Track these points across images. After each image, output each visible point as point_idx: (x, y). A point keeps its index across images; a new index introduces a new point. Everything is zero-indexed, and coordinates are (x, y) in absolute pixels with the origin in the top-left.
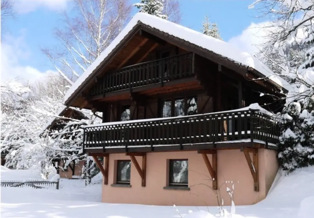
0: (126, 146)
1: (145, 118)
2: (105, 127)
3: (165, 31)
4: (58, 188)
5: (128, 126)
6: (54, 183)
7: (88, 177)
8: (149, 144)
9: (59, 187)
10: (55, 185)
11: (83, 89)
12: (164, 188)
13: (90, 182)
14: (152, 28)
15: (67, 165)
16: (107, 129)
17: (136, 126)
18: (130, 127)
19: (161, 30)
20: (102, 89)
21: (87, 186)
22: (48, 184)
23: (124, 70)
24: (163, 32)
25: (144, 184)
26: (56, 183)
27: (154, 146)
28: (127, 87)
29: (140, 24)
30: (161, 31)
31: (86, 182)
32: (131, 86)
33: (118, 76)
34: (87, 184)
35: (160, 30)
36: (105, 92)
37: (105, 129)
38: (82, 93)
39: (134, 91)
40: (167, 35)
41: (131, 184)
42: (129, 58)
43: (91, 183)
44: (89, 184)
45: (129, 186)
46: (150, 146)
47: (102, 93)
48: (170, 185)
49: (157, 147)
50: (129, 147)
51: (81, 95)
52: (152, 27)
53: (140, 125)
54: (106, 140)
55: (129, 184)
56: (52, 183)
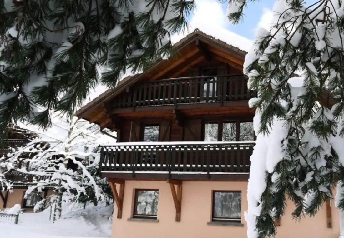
0: (170, 172)
1: (183, 140)
2: (137, 147)
3: (235, 45)
4: (16, 223)
5: (174, 149)
6: (12, 215)
7: (59, 209)
8: (205, 171)
9: (18, 222)
10: (14, 218)
11: (107, 98)
12: (209, 224)
13: (60, 216)
14: (216, 40)
15: (29, 193)
16: (140, 150)
17: (186, 148)
18: (177, 149)
19: (229, 43)
20: (132, 101)
21: (55, 221)
22: (4, 216)
23: (162, 82)
24: (231, 45)
25: (178, 219)
26: (15, 216)
27: (211, 173)
28: (172, 102)
29: (197, 33)
30: (228, 45)
31: (55, 216)
32: (177, 102)
33: (158, 87)
34: (56, 218)
35: (227, 43)
36: (137, 105)
37: (138, 149)
38: (104, 102)
39: (179, 108)
40: (236, 50)
41: (158, 218)
42: (169, 69)
43: (61, 218)
44: (59, 218)
45: (156, 221)
46: (206, 173)
47: (131, 106)
48: (213, 221)
49: (216, 174)
50: (172, 173)
51: (103, 105)
52: (216, 38)
53: (192, 148)
54: (139, 163)
55: (156, 218)
56: (9, 216)
